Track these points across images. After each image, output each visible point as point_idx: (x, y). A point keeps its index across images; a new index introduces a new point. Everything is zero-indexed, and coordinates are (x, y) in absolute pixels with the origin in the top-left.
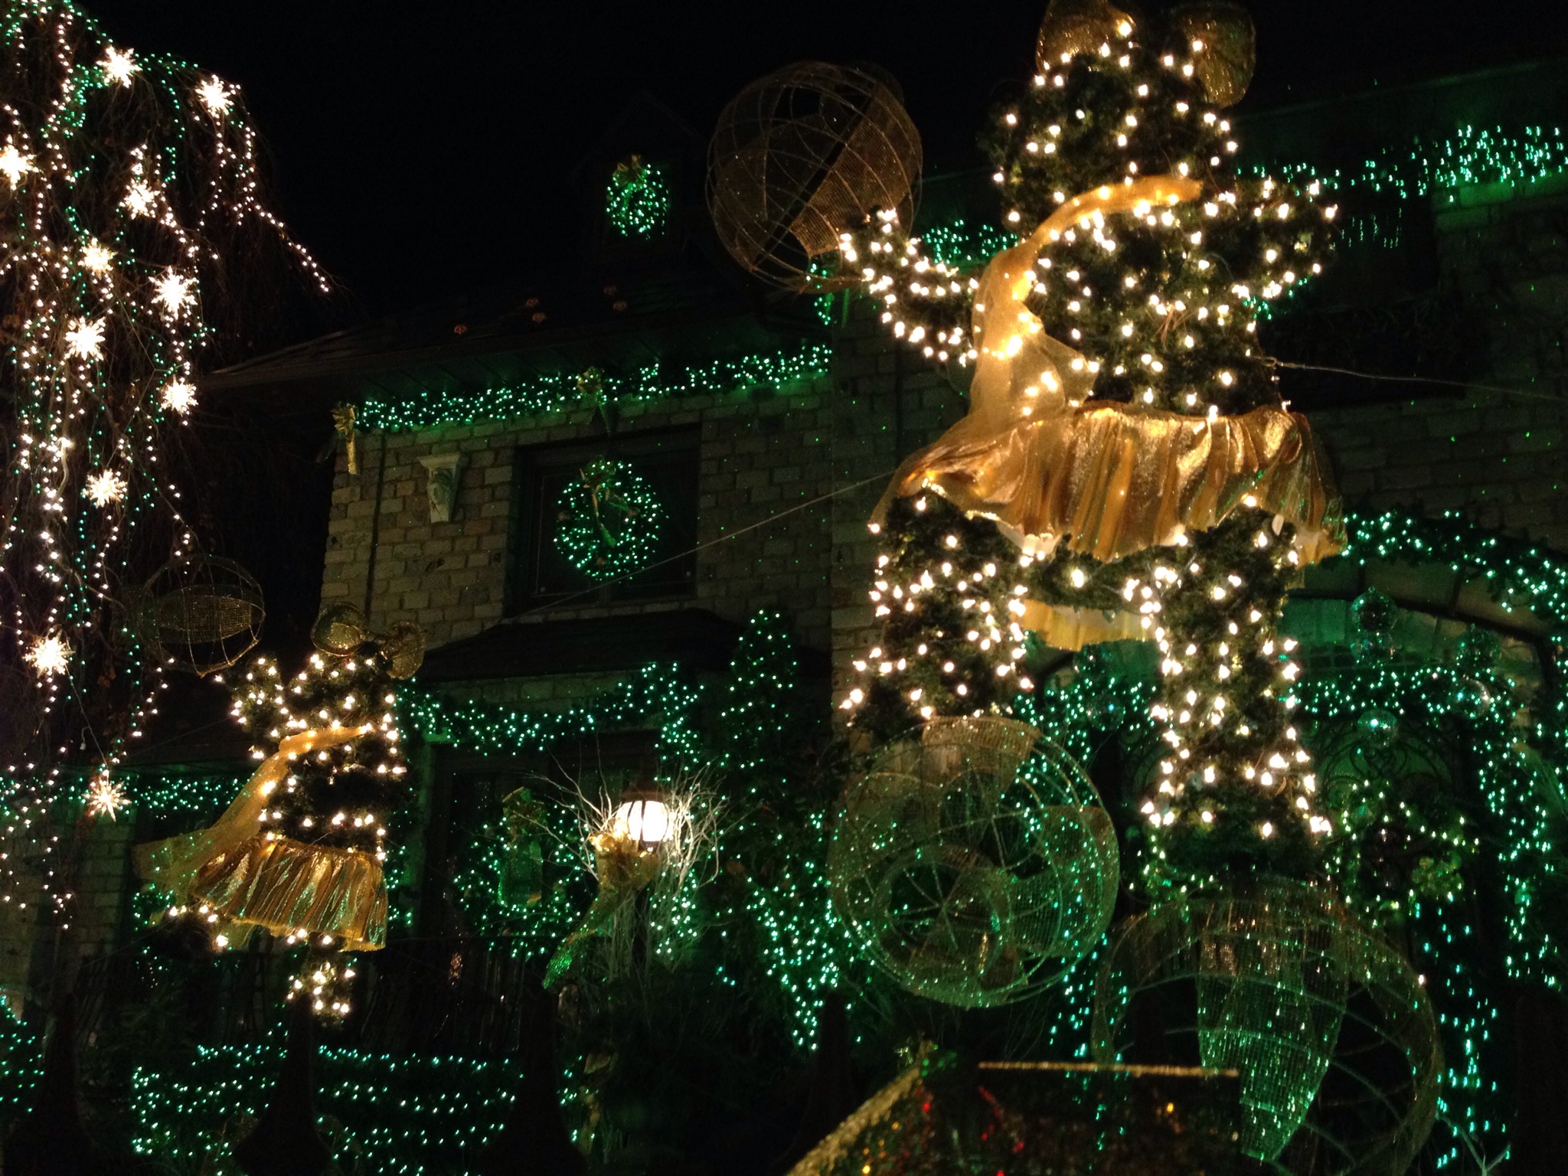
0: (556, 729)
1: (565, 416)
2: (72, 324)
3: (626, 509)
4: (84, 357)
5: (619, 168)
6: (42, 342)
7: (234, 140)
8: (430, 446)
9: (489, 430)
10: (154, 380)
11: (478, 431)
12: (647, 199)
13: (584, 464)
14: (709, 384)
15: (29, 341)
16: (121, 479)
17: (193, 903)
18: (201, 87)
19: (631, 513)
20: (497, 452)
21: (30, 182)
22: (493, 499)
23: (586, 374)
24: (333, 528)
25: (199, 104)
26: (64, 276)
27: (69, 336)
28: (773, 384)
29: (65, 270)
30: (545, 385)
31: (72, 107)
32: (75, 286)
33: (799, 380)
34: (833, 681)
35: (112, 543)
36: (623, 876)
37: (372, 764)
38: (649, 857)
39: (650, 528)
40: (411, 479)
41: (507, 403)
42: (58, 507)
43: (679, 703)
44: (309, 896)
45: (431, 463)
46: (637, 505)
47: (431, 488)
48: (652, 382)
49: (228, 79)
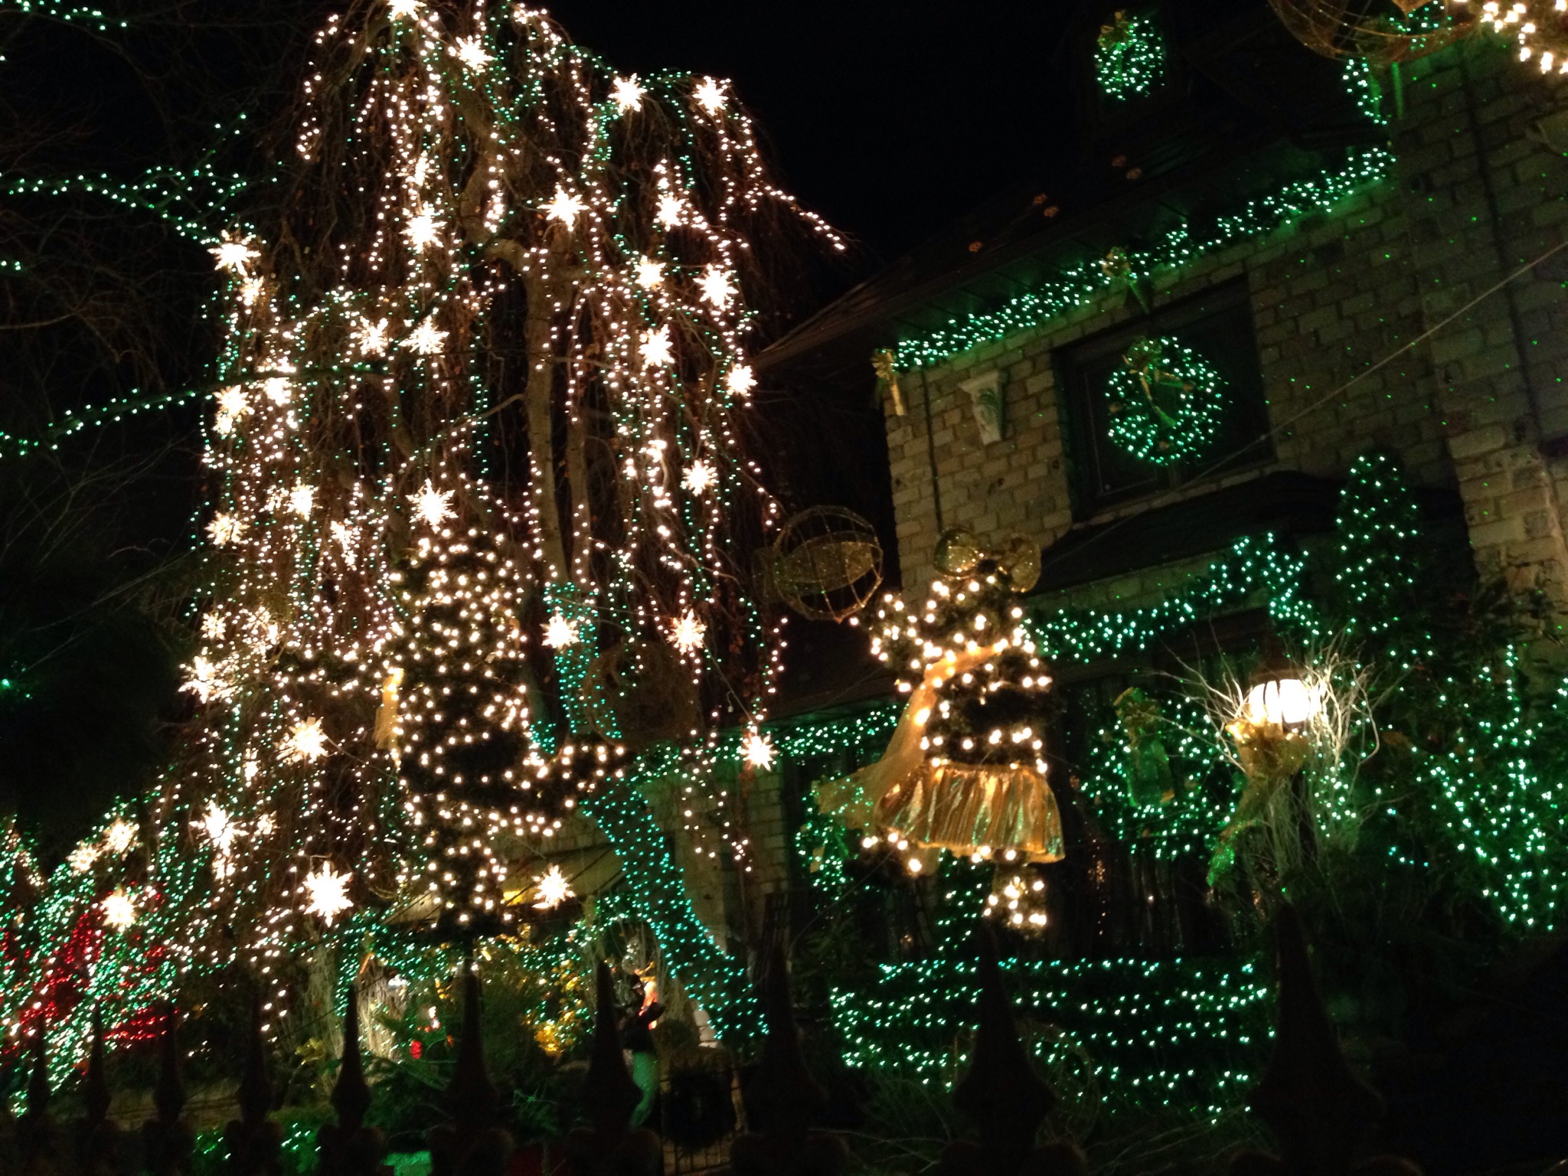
0: (1155, 624)
1: (1095, 307)
2: (643, 338)
3: (1180, 385)
4: (659, 365)
5: (1104, 31)
6: (622, 360)
7: (734, 133)
8: (967, 370)
9: (1020, 340)
10: (716, 371)
11: (1011, 344)
12: (1140, 54)
13: (1125, 350)
14: (1247, 229)
15: (613, 360)
16: (710, 466)
17: (882, 833)
18: (696, 91)
19: (1187, 388)
20: (1034, 360)
21: (583, 220)
22: (1040, 407)
23: (1110, 256)
24: (895, 470)
25: (698, 107)
26: (628, 297)
27: (643, 350)
28: (1323, 207)
29: (627, 291)
30: (1072, 279)
31: (600, 143)
32: (637, 304)
33: (1353, 196)
34: (1467, 516)
35: (714, 524)
36: (1271, 762)
37: (1015, 679)
38: (1296, 739)
39: (1211, 399)
40: (957, 407)
41: (1034, 308)
42: (667, 503)
43: (1284, 574)
44: (985, 814)
45: (971, 387)
46: (1192, 378)
47: (977, 410)
48: (1184, 244)
49: (718, 76)
